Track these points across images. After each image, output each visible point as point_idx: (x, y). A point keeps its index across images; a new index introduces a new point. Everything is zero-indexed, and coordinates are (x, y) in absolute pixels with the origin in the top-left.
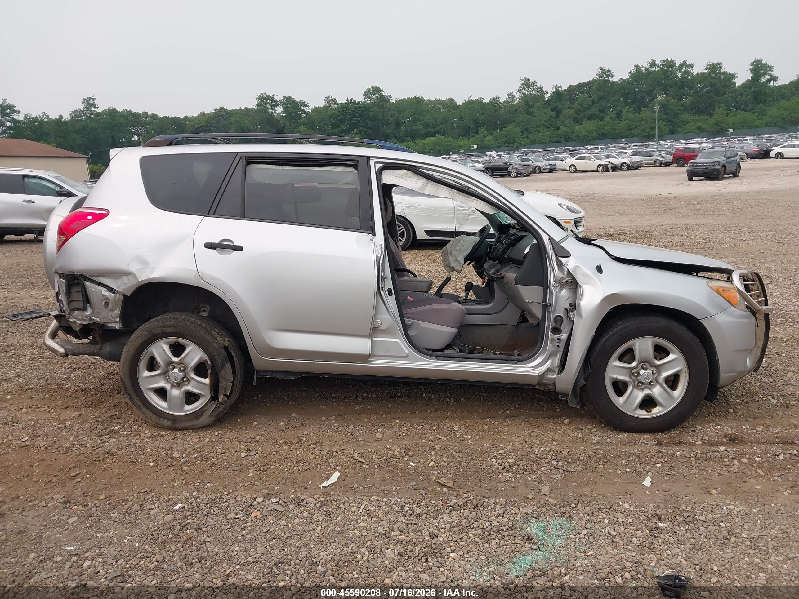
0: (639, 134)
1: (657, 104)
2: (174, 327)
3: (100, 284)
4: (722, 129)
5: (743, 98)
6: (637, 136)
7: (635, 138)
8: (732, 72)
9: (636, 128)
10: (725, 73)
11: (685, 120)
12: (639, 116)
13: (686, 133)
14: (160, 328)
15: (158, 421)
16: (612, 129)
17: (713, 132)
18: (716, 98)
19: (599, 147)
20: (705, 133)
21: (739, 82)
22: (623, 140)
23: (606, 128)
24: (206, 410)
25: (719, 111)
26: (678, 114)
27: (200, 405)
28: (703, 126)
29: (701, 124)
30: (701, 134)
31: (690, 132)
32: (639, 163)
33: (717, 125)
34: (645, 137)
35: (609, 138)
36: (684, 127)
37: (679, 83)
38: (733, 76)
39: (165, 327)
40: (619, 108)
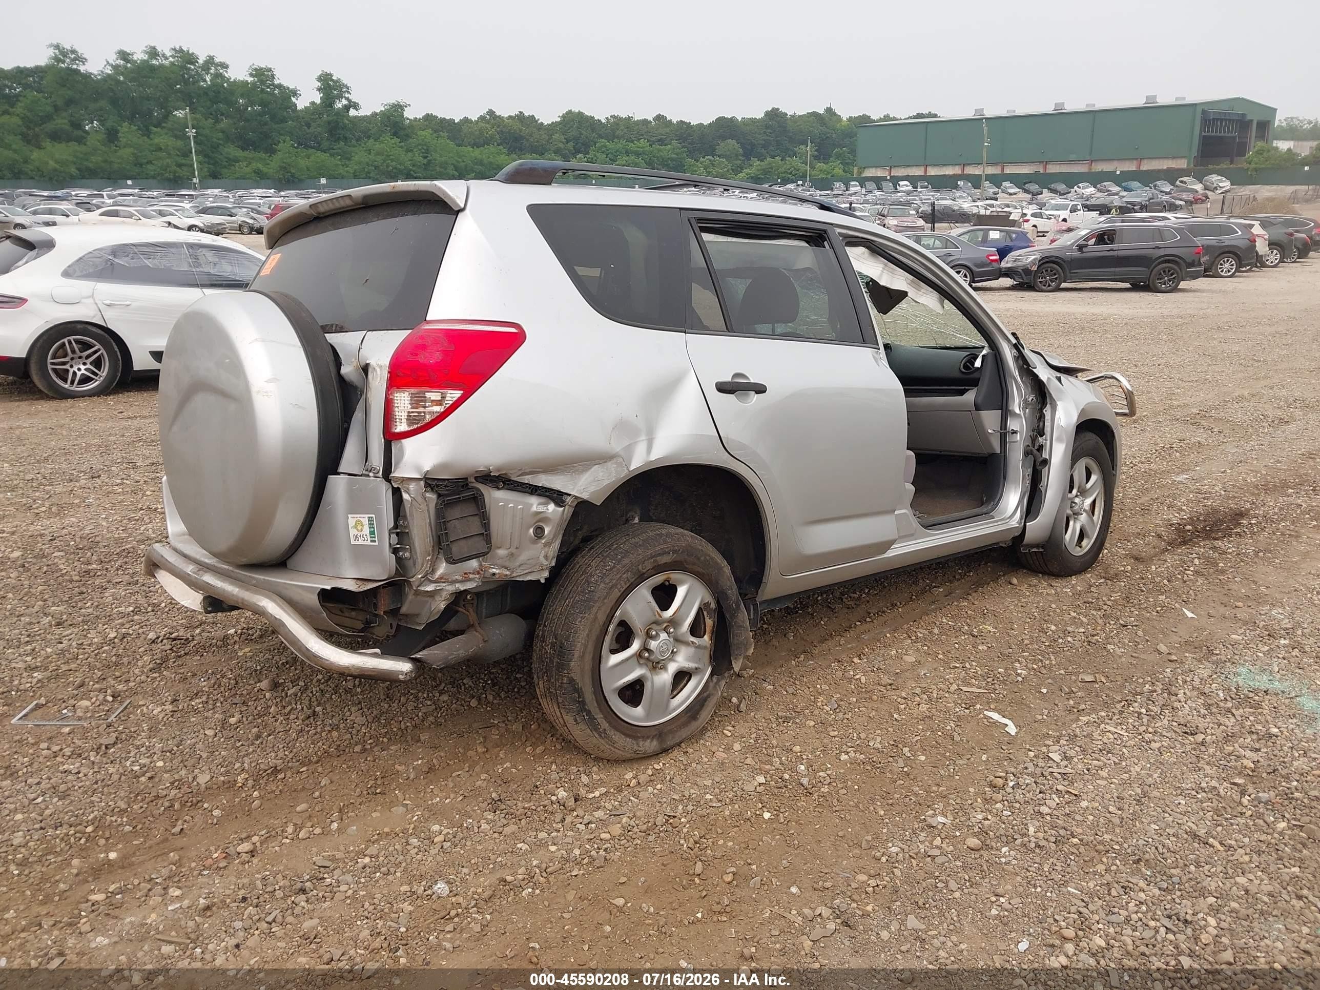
0: (159, 174)
1: (190, 126)
2: (674, 552)
3: (534, 490)
4: (293, 176)
5: (312, 130)
6: (154, 177)
7: (150, 180)
8: (292, 87)
9: (149, 162)
10: (280, 86)
11: (231, 156)
12: (150, 142)
13: (238, 178)
14: (652, 558)
15: (636, 747)
16: (105, 161)
17: (280, 180)
18: (275, 126)
19: (104, 194)
20: (269, 182)
21: (301, 103)
22: (129, 182)
23: (93, 159)
24: (708, 696)
25: (285, 146)
26: (219, 145)
27: (693, 691)
28: (265, 170)
29: (260, 166)
30: (263, 182)
31: (243, 178)
32: (220, 227)
33: (282, 168)
34: (169, 180)
35: (102, 178)
36: (233, 168)
37: (211, 94)
38: (295, 93)
39: (659, 555)
40: (109, 124)
